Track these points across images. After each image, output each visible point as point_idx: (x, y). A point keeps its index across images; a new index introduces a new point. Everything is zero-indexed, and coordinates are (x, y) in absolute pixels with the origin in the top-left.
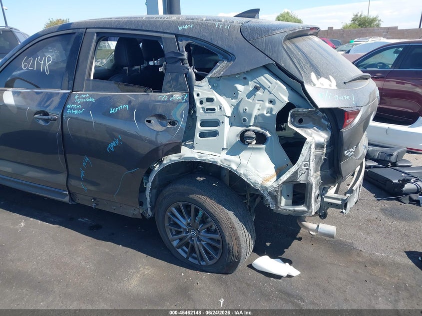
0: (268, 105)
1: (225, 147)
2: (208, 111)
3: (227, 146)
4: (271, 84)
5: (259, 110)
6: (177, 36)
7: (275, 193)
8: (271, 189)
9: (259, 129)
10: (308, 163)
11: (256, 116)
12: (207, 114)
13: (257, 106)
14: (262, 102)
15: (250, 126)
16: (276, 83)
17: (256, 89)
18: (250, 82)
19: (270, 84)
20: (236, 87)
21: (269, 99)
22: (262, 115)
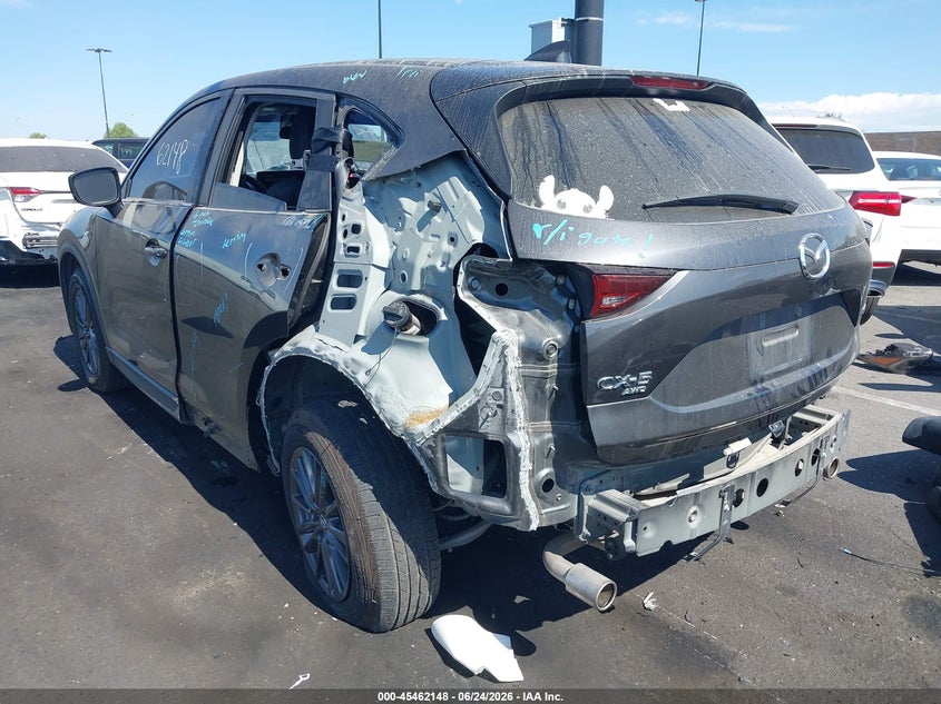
0: (446, 246)
1: (361, 333)
2: (351, 253)
3: (366, 332)
4: (458, 197)
5: (429, 256)
6: (340, 97)
7: (430, 452)
8: (420, 442)
9: (429, 301)
10: (501, 391)
11: (422, 270)
12: (348, 260)
13: (427, 248)
14: (437, 239)
15: (414, 292)
16: (466, 197)
17: (435, 209)
18: (426, 194)
19: (455, 199)
20: (400, 205)
21: (450, 233)
22: (433, 269)
